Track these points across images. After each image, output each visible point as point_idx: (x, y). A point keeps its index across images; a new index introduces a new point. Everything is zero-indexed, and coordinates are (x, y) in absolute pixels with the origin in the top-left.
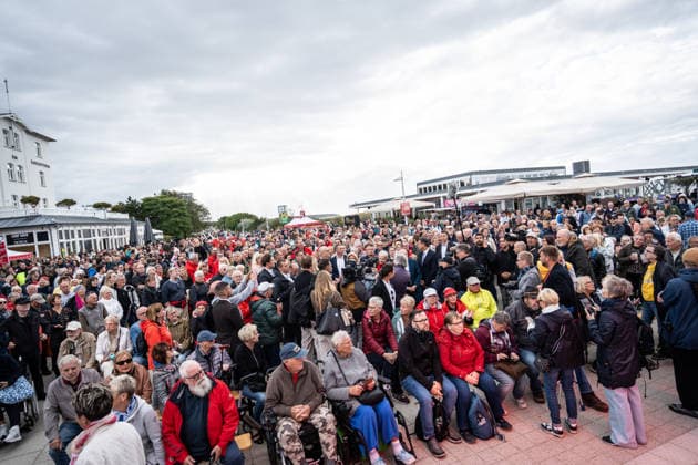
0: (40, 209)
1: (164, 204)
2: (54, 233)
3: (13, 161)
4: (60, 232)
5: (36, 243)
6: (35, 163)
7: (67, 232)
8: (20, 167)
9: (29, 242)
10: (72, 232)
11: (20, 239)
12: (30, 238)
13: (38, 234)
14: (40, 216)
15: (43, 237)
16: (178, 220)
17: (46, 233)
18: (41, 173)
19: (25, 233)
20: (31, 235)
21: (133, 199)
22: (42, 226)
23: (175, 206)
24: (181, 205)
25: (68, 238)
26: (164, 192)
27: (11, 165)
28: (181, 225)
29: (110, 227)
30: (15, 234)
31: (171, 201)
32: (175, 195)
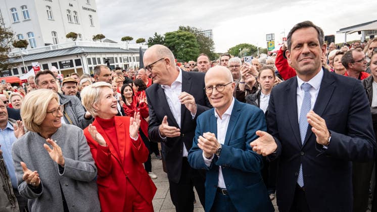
0: (78, 42)
1: (179, 37)
2: (84, 60)
3: (70, 8)
4: (89, 60)
5: (75, 67)
6: (85, 9)
7: (94, 59)
8: (75, 12)
9: (71, 67)
10: (99, 59)
11: (66, 64)
12: (71, 64)
13: (75, 60)
14: (77, 47)
15: (78, 62)
16: (189, 50)
17: (80, 59)
18: (91, 16)
19: (68, 60)
20: (71, 61)
21: (158, 34)
22: (77, 54)
23: (188, 38)
24: (191, 37)
25: (95, 63)
26: (181, 28)
27: (69, 11)
28: (191, 54)
29: (129, 55)
30: (63, 60)
31: (185, 35)
32: (188, 29)
